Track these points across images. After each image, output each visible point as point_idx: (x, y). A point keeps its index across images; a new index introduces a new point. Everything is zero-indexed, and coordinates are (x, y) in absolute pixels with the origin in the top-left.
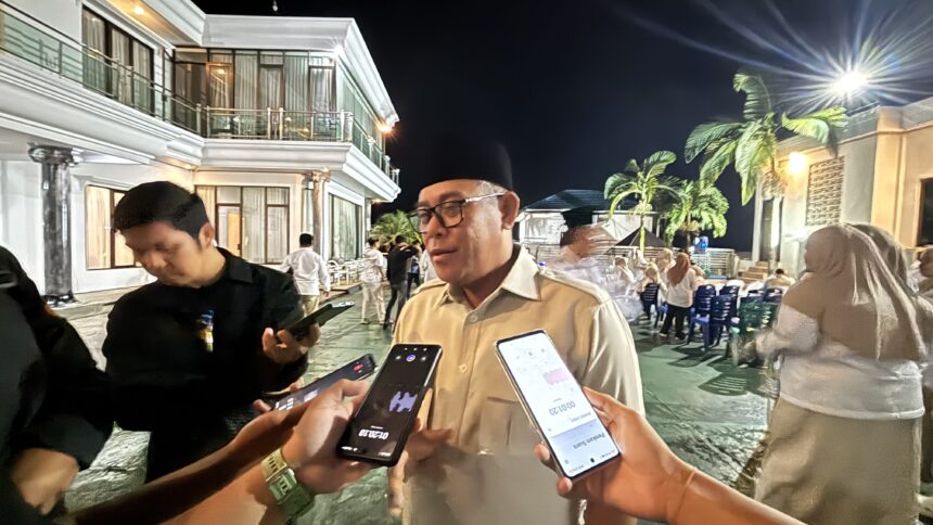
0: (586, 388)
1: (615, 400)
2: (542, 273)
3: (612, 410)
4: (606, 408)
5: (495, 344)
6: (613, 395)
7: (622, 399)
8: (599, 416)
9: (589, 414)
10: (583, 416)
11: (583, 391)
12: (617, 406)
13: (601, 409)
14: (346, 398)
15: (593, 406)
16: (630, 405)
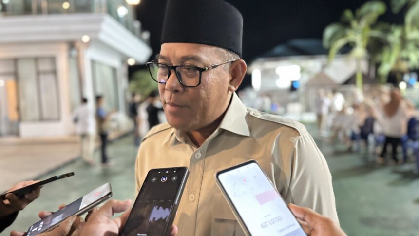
0: (291, 205)
1: (313, 211)
2: (251, 114)
3: (311, 220)
4: (307, 218)
5: (215, 175)
6: (312, 208)
7: (319, 209)
8: (301, 225)
9: (294, 225)
10: (288, 227)
11: (289, 207)
12: (316, 216)
13: (304, 220)
14: (115, 214)
15: (296, 217)
16: (326, 215)
